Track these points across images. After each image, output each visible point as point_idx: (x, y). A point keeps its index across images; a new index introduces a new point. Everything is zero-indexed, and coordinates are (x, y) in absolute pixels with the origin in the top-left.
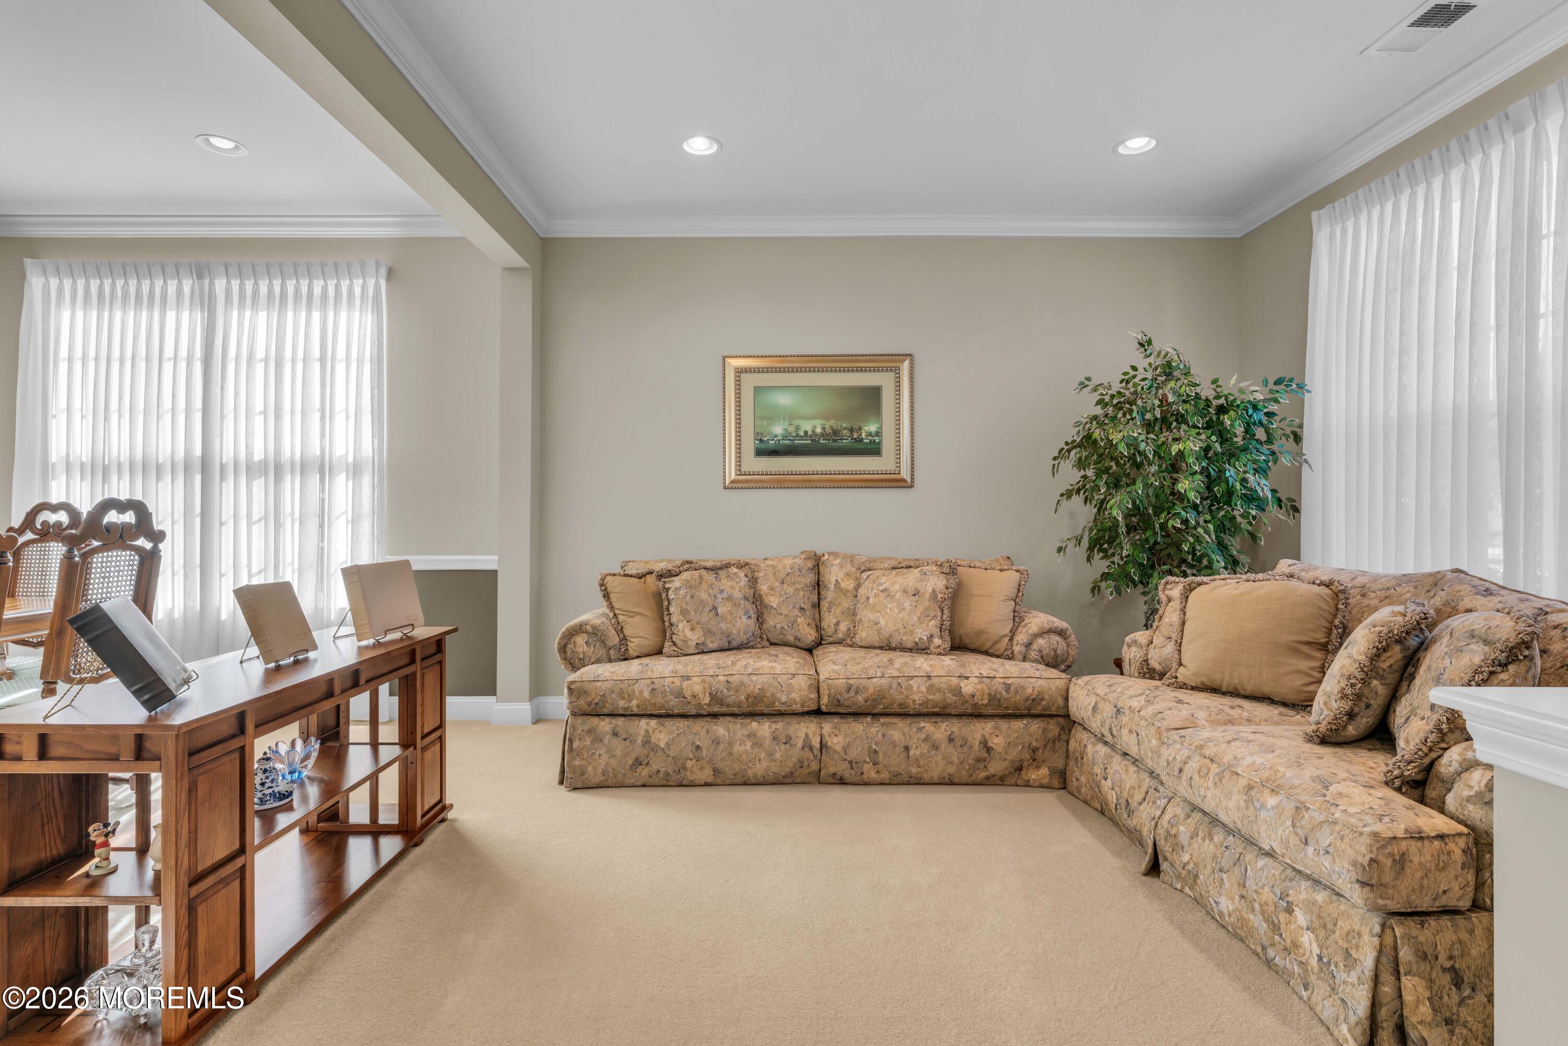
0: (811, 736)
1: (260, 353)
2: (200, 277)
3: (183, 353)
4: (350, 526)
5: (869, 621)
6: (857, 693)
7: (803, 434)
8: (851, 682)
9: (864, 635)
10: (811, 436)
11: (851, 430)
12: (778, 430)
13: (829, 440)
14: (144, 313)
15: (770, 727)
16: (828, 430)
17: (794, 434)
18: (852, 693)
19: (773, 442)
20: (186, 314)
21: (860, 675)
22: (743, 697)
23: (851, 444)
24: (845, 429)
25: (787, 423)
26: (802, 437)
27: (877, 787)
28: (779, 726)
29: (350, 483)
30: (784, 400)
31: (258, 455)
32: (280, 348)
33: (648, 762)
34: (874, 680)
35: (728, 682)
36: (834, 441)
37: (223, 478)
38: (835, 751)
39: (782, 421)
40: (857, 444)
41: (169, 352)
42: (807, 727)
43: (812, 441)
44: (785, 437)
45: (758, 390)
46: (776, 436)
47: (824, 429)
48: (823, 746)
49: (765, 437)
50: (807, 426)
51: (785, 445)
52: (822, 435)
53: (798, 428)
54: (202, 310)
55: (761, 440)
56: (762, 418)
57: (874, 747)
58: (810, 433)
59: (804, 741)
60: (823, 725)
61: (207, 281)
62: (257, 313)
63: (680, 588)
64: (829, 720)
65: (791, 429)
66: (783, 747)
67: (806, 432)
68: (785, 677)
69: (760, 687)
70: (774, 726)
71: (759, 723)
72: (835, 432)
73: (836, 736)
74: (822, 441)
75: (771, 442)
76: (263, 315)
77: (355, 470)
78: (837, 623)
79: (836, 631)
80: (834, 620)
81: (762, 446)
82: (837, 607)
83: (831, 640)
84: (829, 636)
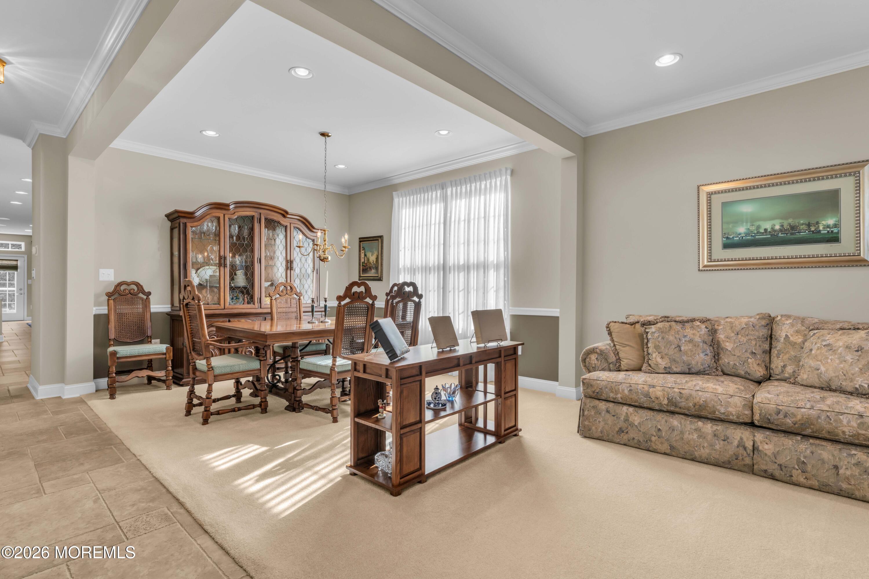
0: (745, 439)
1: (462, 218)
2: (443, 189)
3: (437, 222)
4: (495, 293)
5: (810, 367)
6: (785, 416)
7: (763, 231)
8: (780, 408)
9: (805, 376)
10: (770, 232)
11: (809, 225)
12: (742, 230)
13: (787, 234)
14: (426, 206)
15: (712, 427)
16: (786, 226)
17: (756, 232)
18: (781, 416)
19: (738, 238)
20: (438, 205)
21: (790, 404)
22: (691, 404)
23: (808, 235)
24: (803, 224)
25: (749, 224)
26: (763, 233)
27: (806, 490)
28: (719, 428)
29: (495, 273)
30: (747, 209)
31: (462, 262)
32: (469, 214)
33: (627, 432)
34: (803, 410)
35: (680, 393)
36: (792, 234)
37: (450, 273)
38: (766, 455)
39: (745, 224)
40: (814, 235)
41: (433, 222)
42: (742, 433)
43: (771, 235)
44: (747, 234)
45: (724, 204)
46: (740, 234)
47: (782, 226)
48: (755, 448)
49: (731, 235)
50: (768, 225)
51: (748, 240)
52: (781, 230)
53: (759, 227)
54: (443, 203)
55: (727, 238)
56: (728, 223)
57: (802, 459)
58: (769, 230)
59: (739, 442)
60: (756, 434)
61: (445, 190)
62: (461, 200)
63: (655, 332)
64: (761, 431)
65: (753, 228)
66: (722, 442)
67: (766, 230)
68: (724, 396)
69: (704, 400)
70: (715, 427)
71: (704, 423)
72: (793, 228)
73: (767, 444)
74: (780, 235)
75: (735, 238)
76: (463, 200)
77: (497, 267)
78: (784, 366)
79: (783, 371)
80: (782, 364)
81: (729, 241)
82: (785, 354)
83: (778, 377)
84: (777, 375)
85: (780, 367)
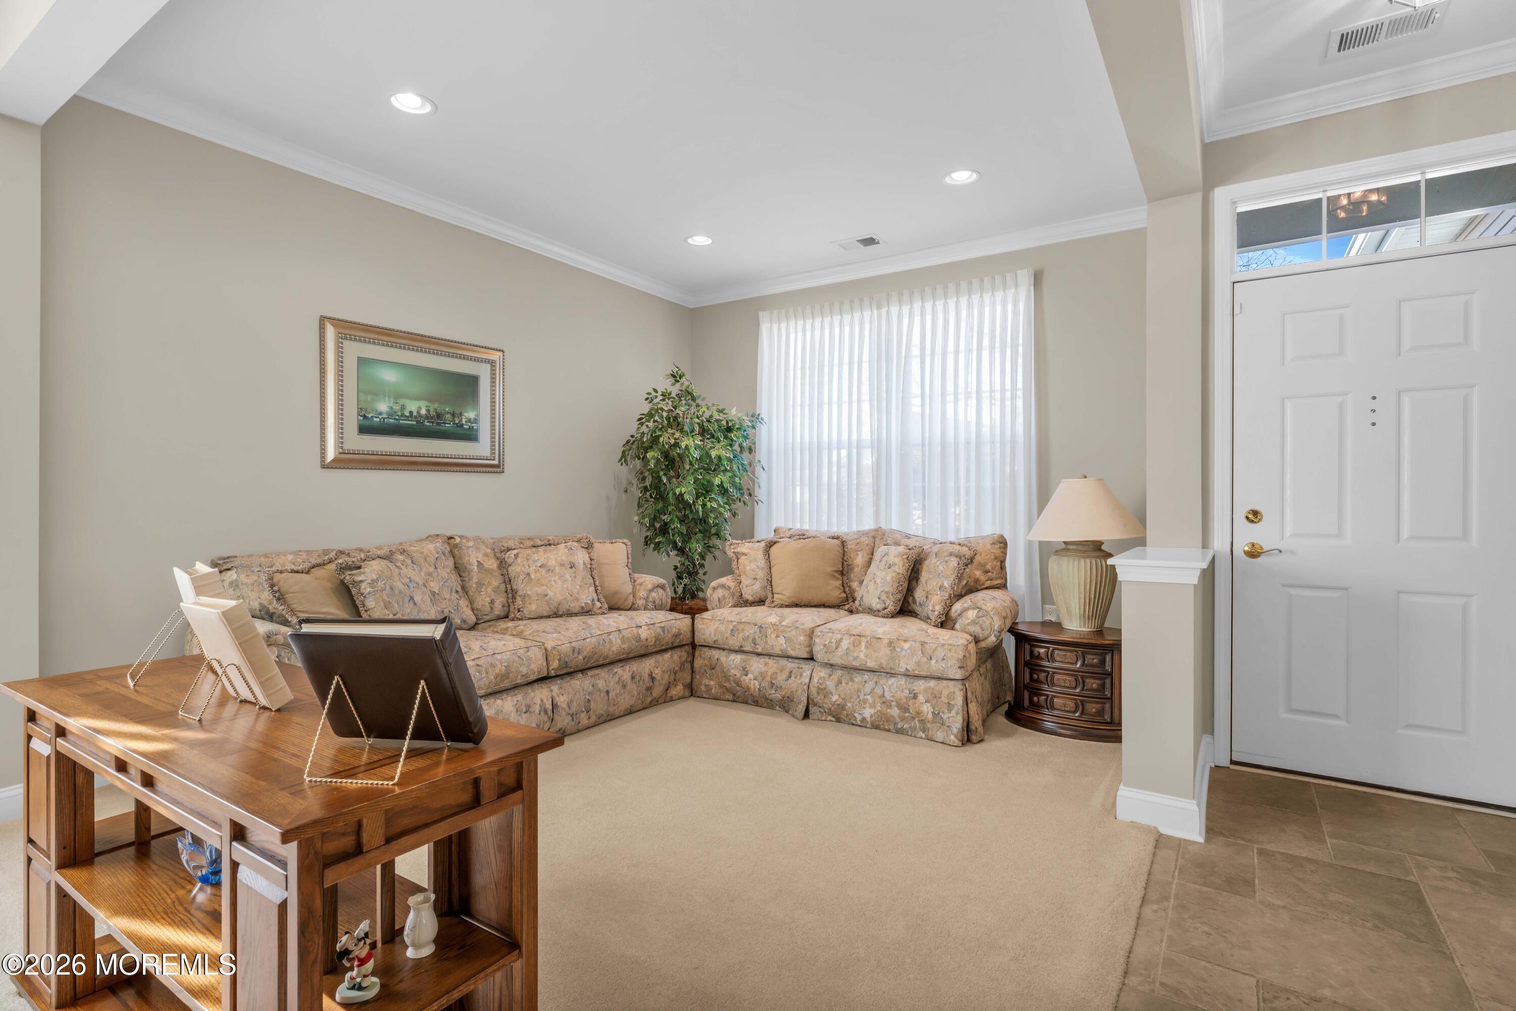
7: (408, 414)
10: (416, 417)
11: (453, 415)
12: (383, 407)
13: (433, 423)
16: (433, 413)
17: (400, 414)
19: (378, 420)
23: (452, 429)
24: (448, 413)
25: (392, 400)
26: (408, 417)
30: (390, 376)
36: (438, 424)
39: (387, 398)
40: (458, 429)
43: (417, 422)
44: (390, 415)
45: (361, 361)
46: (381, 414)
47: (428, 411)
49: (369, 413)
50: (412, 406)
51: (390, 424)
52: (427, 417)
53: (403, 407)
55: (365, 417)
56: (366, 393)
58: (415, 414)
65: (397, 408)
67: (411, 413)
72: (439, 415)
74: (426, 423)
75: (375, 419)
78: (492, 602)
79: (492, 609)
80: (488, 599)
81: (366, 423)
82: (488, 586)
83: (488, 618)
84: (486, 615)
85: (487, 604)
